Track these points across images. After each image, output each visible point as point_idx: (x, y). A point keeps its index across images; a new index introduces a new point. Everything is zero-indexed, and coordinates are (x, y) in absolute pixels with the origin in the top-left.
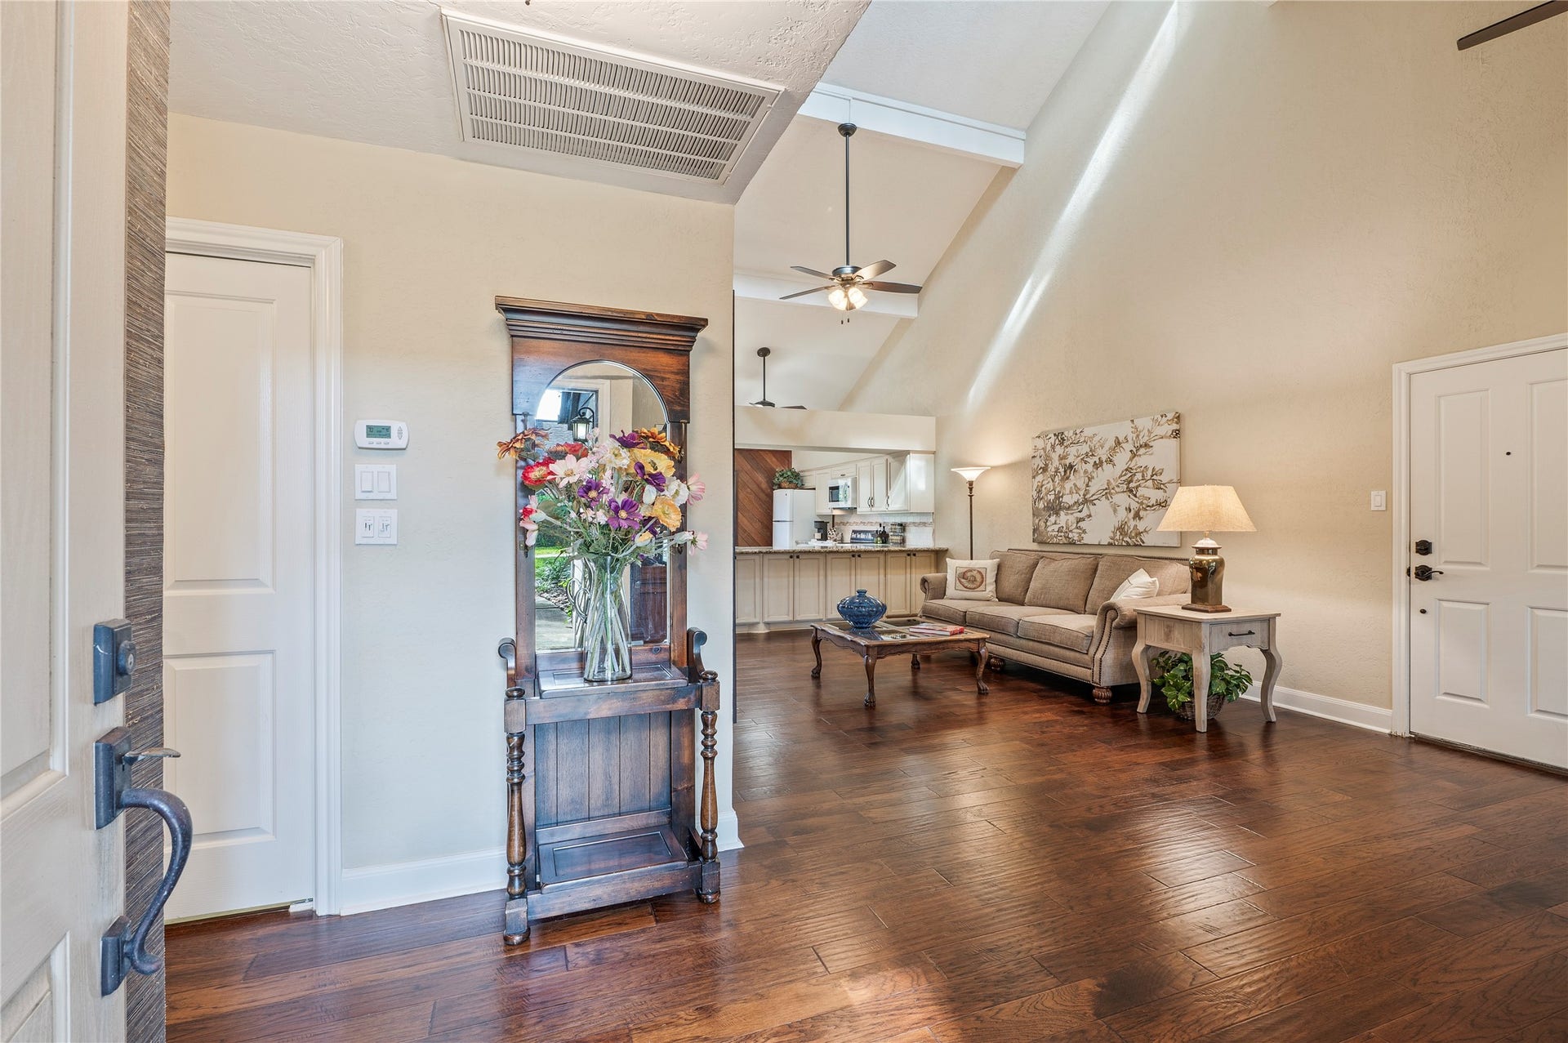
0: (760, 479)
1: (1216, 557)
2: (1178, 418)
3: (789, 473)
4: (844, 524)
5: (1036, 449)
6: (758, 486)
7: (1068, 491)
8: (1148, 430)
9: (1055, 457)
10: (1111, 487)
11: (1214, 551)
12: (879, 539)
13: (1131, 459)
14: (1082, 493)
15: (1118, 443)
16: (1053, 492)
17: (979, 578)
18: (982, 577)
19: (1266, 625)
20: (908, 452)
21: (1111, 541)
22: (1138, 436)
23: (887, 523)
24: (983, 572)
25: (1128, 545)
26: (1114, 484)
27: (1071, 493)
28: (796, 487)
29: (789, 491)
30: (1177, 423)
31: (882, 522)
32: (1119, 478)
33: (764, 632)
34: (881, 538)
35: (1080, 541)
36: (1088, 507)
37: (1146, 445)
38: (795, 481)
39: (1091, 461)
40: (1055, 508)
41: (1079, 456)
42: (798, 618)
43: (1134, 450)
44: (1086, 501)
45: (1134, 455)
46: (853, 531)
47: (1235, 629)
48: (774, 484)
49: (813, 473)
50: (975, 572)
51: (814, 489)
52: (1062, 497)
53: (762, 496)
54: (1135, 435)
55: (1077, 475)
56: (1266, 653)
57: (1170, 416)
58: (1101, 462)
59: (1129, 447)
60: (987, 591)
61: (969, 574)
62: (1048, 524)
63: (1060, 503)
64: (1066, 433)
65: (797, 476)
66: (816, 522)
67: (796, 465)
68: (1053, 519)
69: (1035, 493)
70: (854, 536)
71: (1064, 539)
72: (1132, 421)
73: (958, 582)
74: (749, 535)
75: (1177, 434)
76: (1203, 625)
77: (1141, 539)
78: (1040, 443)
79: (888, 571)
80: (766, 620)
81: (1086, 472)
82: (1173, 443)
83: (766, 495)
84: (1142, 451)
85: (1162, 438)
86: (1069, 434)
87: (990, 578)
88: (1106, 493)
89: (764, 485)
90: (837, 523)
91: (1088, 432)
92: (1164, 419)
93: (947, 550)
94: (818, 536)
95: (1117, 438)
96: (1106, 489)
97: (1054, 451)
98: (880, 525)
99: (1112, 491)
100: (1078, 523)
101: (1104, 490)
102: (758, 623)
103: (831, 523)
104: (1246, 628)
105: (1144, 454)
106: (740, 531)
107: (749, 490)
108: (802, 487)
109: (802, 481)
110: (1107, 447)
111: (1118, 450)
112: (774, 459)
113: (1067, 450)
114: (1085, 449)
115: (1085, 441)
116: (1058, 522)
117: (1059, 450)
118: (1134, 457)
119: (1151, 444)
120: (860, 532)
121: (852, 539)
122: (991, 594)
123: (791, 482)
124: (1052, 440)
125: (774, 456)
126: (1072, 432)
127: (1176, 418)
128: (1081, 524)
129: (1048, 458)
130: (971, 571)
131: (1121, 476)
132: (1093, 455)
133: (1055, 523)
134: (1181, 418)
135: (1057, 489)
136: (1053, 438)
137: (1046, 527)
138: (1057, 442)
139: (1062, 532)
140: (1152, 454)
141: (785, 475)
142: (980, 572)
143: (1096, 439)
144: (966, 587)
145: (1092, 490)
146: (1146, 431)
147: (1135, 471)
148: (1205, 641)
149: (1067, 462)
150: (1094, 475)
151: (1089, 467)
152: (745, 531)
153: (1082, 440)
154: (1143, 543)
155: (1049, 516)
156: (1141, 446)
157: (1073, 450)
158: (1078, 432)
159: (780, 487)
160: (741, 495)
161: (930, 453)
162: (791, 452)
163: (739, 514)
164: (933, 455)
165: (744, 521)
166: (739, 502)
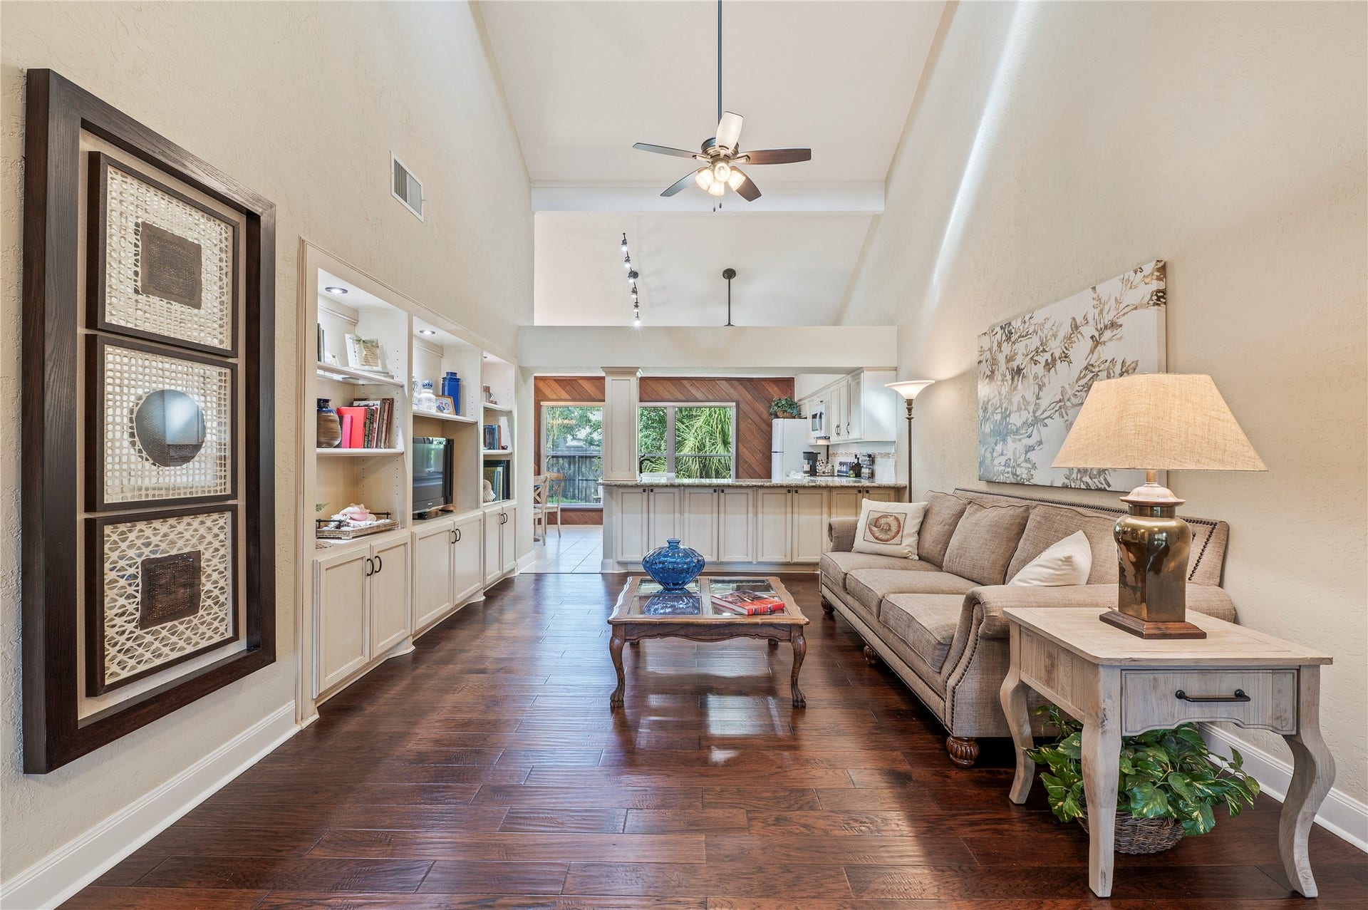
0: (760, 408)
1: (1172, 523)
2: (1163, 270)
3: (791, 402)
4: (834, 454)
5: (982, 351)
6: (759, 416)
7: (1015, 408)
8: (1116, 299)
9: (1001, 358)
10: (1066, 397)
11: (1167, 510)
12: (853, 472)
13: (1092, 351)
14: (1031, 408)
15: (1075, 327)
16: (999, 410)
17: (894, 528)
18: (899, 527)
19: (1288, 680)
20: (862, 370)
21: (1067, 482)
22: (1101, 312)
23: (864, 454)
24: (901, 519)
25: (1089, 489)
26: (1070, 392)
27: (1019, 409)
28: (791, 416)
29: (785, 420)
30: (1159, 279)
32: (1077, 382)
34: (855, 471)
35: (1029, 480)
36: (1039, 431)
37: (1113, 325)
38: (789, 410)
39: (1041, 359)
40: (1002, 433)
41: (1027, 355)
43: (1097, 334)
44: (1036, 421)
45: (1096, 342)
46: (840, 463)
47: (1194, 686)
48: (773, 413)
49: (806, 401)
50: (892, 518)
51: (804, 417)
52: (1009, 416)
53: (763, 427)
54: (1097, 311)
55: (1025, 381)
56: (1294, 741)
57: (1149, 268)
58: (1054, 360)
59: (1088, 331)
60: (904, 544)
61: (883, 521)
62: (995, 454)
63: (1007, 424)
64: (1013, 323)
65: (797, 405)
66: (804, 453)
67: (797, 393)
68: (999, 447)
69: (981, 412)
70: (840, 468)
71: (1010, 475)
72: (1094, 288)
73: (868, 530)
74: (750, 466)
75: (1161, 297)
76: (1101, 670)
77: (1105, 479)
78: (986, 342)
81: (1036, 377)
82: (1154, 313)
83: (766, 424)
84: (1108, 334)
85: (1136, 308)
86: (1017, 324)
87: (911, 527)
88: (1060, 407)
89: (765, 416)
90: (830, 454)
91: (1039, 316)
92: (1140, 275)
94: (807, 468)
95: (1074, 319)
96: (1060, 401)
97: (1001, 351)
98: (858, 456)
99: (1068, 404)
100: (1026, 454)
101: (1058, 402)
104: (1227, 685)
105: (1110, 340)
106: (741, 462)
107: (750, 421)
108: (797, 416)
109: (798, 410)
110: (1061, 336)
111: (1075, 339)
113: (1014, 347)
114: (1034, 342)
115: (1034, 331)
116: (1005, 452)
117: (1006, 348)
118: (1095, 348)
119: (1120, 321)
121: (838, 472)
122: (909, 549)
123: (785, 411)
124: (998, 336)
125: (776, 385)
126: (1019, 320)
127: (1158, 270)
128: (1031, 455)
129: (994, 362)
130: (886, 516)
131: (1079, 379)
132: (1044, 351)
133: (1002, 455)
134: (1169, 271)
135: (1004, 405)
136: (1000, 332)
137: (993, 459)
138: (1004, 338)
139: (1009, 466)
140: (1121, 338)
141: (780, 405)
142: (897, 519)
143: (1048, 325)
144: (877, 538)
145: (1044, 403)
146: (1112, 302)
147: (1097, 369)
148: (1111, 706)
149: (1015, 364)
150: (1046, 380)
151: (1039, 369)
152: (746, 462)
153: (1031, 330)
154: (1109, 486)
155: (996, 444)
156: (1106, 327)
157: (1020, 347)
158: (1027, 319)
159: (777, 417)
160: (742, 426)
161: (890, 370)
162: (793, 378)
163: (740, 445)
164: (895, 372)
165: (745, 453)
166: (740, 433)
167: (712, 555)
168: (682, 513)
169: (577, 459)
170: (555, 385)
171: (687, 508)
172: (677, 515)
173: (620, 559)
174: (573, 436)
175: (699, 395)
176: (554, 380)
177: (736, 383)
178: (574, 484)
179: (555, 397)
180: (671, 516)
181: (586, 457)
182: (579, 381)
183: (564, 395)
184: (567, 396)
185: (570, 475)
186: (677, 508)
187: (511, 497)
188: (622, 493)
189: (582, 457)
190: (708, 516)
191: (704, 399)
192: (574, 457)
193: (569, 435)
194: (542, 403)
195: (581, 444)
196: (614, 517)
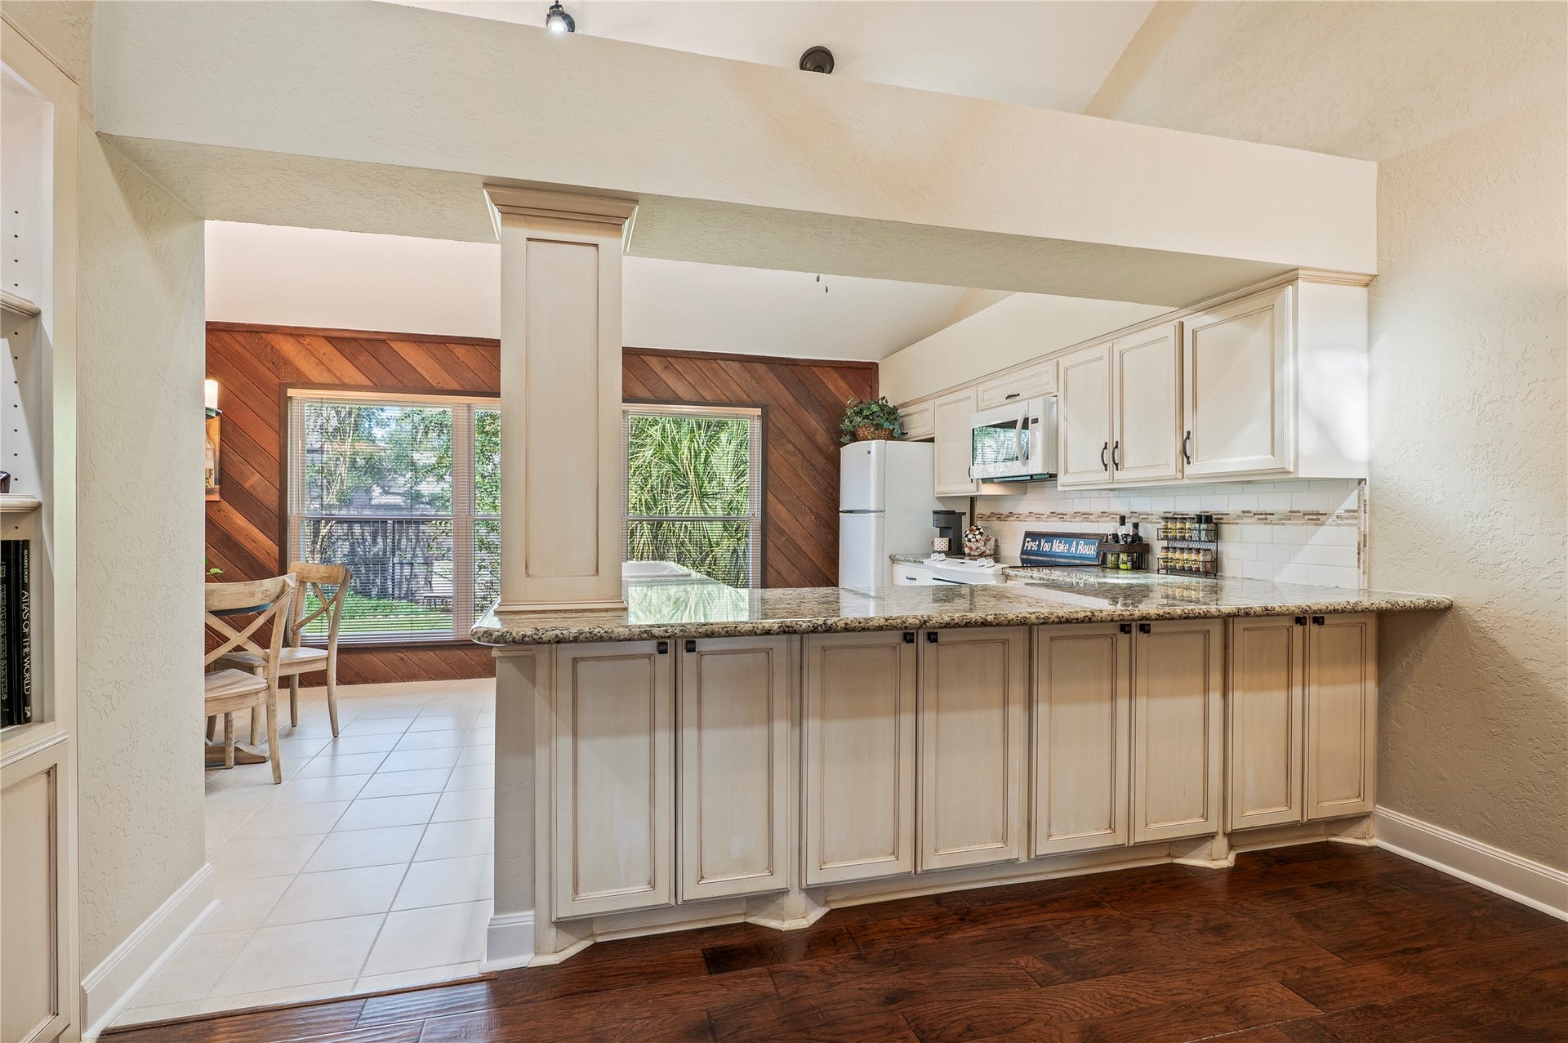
0: (814, 423)
3: (875, 408)
4: (1000, 517)
6: (811, 440)
12: (1123, 557)
20: (1287, 277)
23: (1146, 517)
28: (891, 436)
29: (874, 445)
31: (1123, 510)
33: (804, 923)
34: (1129, 554)
38: (886, 425)
42: (932, 862)
46: (1028, 534)
48: (840, 433)
49: (929, 404)
51: (932, 440)
53: (820, 460)
65: (892, 413)
66: (935, 512)
67: (889, 390)
70: (1032, 545)
74: (790, 540)
79: (1237, 677)
80: (813, 879)
83: (826, 458)
89: (822, 437)
90: (982, 516)
93: (1449, 608)
94: (942, 544)
98: (1123, 520)
102: (782, 893)
103: (968, 515)
106: (772, 531)
107: (790, 447)
108: (903, 436)
109: (902, 425)
112: (842, 384)
120: (1050, 536)
121: (1024, 552)
123: (878, 426)
125: (844, 377)
141: (865, 414)
152: (782, 532)
159: (855, 438)
160: (775, 457)
161: (1354, 283)
162: (876, 365)
163: (770, 497)
164: (1364, 291)
165: (780, 512)
166: (770, 473)
167: (895, 853)
168: (799, 719)
169: (390, 526)
170: (327, 349)
171: (813, 701)
172: (781, 728)
173: (565, 911)
174: (383, 487)
175: (680, 388)
176: (326, 338)
177: (761, 369)
178: (384, 570)
179: (326, 378)
180: (760, 732)
181: (409, 522)
182: (393, 345)
183: (350, 373)
184: (361, 379)
185: (376, 554)
186: (781, 702)
187: (33, 710)
188: (575, 661)
189: (400, 522)
190: (885, 724)
191: (694, 399)
192: (384, 522)
193: (375, 487)
194: (291, 392)
195: (399, 500)
196: (541, 753)
